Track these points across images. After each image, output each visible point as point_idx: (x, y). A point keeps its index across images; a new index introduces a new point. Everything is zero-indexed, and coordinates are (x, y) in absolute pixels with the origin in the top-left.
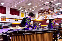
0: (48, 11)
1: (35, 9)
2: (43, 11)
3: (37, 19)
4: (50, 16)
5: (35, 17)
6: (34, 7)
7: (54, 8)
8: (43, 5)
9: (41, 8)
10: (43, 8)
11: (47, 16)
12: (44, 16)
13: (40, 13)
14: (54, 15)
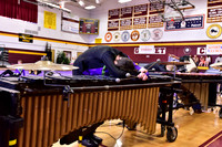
1: (97, 1)
2: (126, 13)
3: (104, 41)
5: (97, 31)
7: (164, 4)
12: (130, 32)
14: (163, 29)
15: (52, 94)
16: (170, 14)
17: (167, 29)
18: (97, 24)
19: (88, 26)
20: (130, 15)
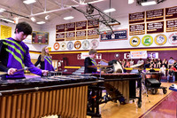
0: (84, 28)
1: (46, 18)
2: (71, 27)
3: (53, 50)
5: (47, 41)
6: (45, 12)
7: (98, 21)
8: (70, 10)
9: (66, 18)
10: (71, 18)
11: (81, 41)
12: (74, 42)
14: (99, 40)
16: (103, 28)
17: (101, 40)
18: (47, 36)
19: (40, 37)
20: (74, 29)
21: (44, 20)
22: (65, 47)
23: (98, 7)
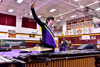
0: (83, 21)
1: (61, 18)
3: (65, 35)
4: (87, 28)
5: (62, 30)
6: (61, 15)
7: (92, 16)
8: (74, 12)
9: (72, 17)
10: (75, 16)
11: (82, 29)
12: (77, 30)
13: (70, 24)
14: (93, 27)
15: (41, 62)
16: (96, 20)
17: (95, 27)
18: (62, 27)
19: (58, 29)
20: (77, 22)
21: (60, 19)
22: (72, 33)
23: (91, 8)
